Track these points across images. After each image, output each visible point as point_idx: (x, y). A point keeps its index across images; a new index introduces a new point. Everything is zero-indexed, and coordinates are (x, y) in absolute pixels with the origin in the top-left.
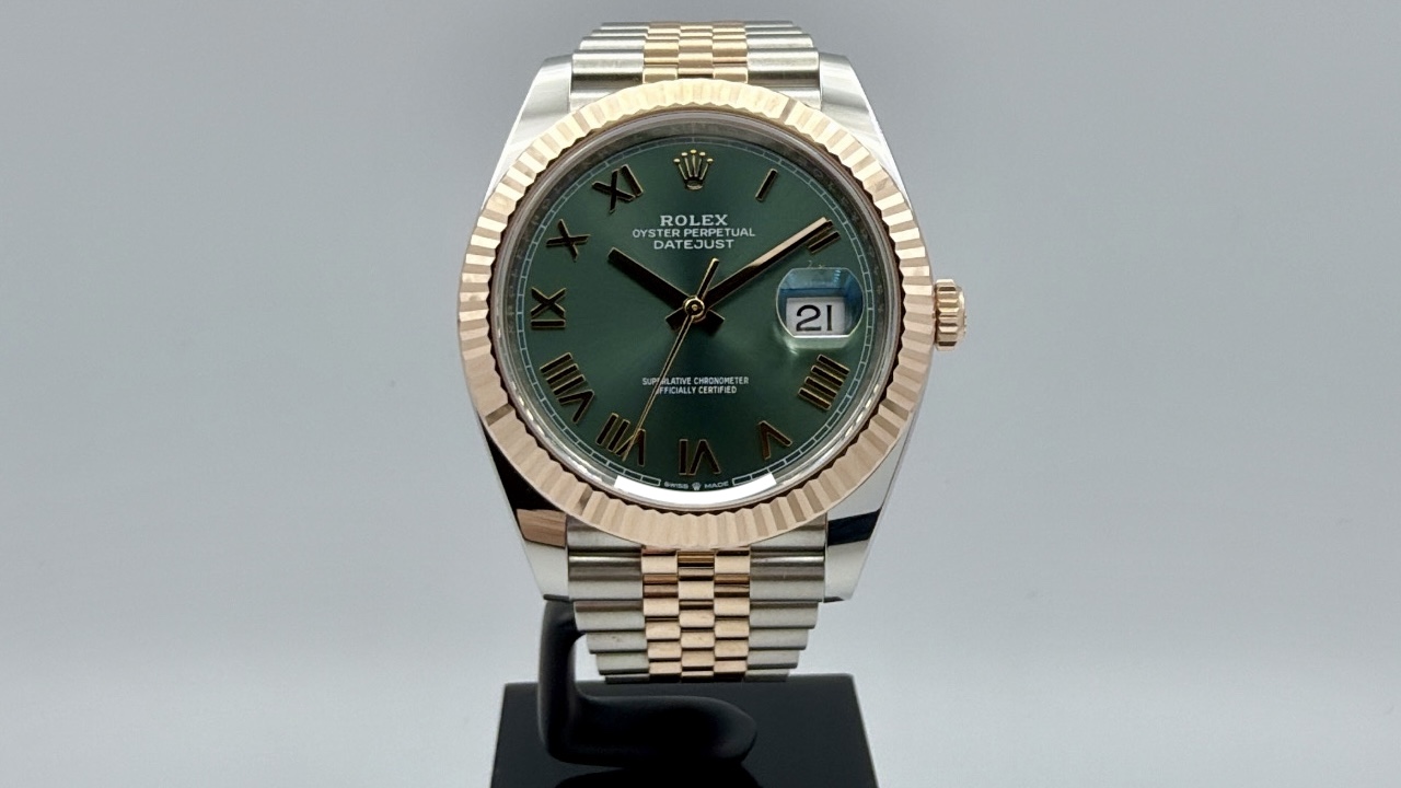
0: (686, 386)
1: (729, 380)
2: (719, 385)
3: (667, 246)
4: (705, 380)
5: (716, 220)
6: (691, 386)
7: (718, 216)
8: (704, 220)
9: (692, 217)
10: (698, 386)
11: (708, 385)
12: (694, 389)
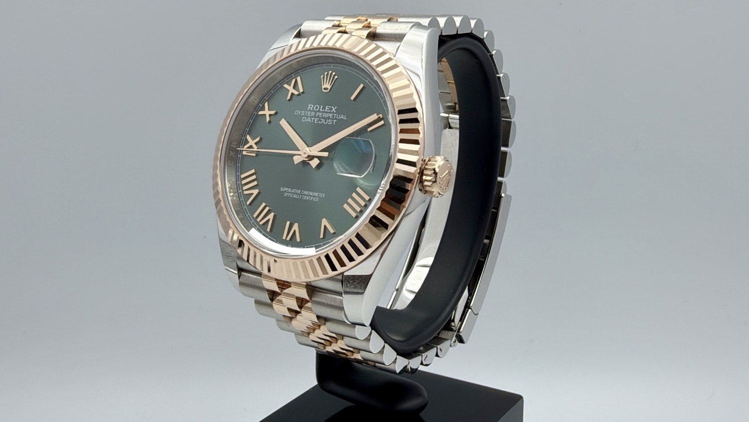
0: (298, 194)
1: (316, 194)
2: (311, 196)
3: (308, 120)
4: (306, 193)
5: (331, 109)
6: (299, 195)
7: (333, 107)
8: (327, 108)
9: (322, 106)
10: (303, 195)
11: (307, 195)
12: (301, 196)
